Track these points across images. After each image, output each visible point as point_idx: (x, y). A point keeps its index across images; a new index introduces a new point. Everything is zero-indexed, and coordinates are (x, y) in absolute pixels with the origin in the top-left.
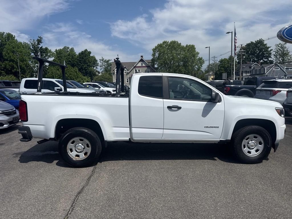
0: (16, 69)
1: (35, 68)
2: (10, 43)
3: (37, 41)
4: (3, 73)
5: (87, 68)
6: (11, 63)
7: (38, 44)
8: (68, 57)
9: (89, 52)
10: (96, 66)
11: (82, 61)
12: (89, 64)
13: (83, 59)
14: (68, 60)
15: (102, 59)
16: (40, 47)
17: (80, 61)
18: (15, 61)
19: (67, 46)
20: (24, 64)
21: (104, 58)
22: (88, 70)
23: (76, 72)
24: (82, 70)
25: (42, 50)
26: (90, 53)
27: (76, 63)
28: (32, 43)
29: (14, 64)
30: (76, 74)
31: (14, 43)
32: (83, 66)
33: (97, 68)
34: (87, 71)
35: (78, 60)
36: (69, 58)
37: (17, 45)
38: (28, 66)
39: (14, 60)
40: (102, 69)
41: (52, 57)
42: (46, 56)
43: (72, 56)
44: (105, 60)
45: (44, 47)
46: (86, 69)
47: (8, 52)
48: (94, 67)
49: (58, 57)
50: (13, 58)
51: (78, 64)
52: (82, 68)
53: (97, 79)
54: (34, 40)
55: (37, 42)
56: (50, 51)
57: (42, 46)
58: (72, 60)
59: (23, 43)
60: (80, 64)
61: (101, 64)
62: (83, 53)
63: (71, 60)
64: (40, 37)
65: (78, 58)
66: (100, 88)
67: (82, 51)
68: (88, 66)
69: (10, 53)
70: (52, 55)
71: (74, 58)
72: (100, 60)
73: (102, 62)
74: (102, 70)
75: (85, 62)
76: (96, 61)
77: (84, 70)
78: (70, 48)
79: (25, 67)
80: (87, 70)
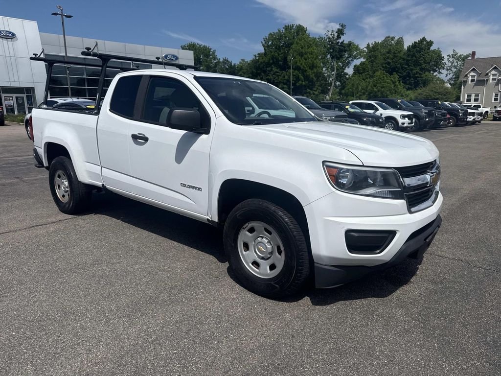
0: (302, 82)
1: (331, 79)
2: (298, 41)
3: (336, 32)
4: (286, 88)
5: (420, 74)
6: (296, 71)
7: (339, 37)
8: (387, 55)
9: (428, 43)
10: (439, 69)
11: (410, 61)
12: (423, 66)
13: (414, 58)
14: (386, 60)
15: (452, 53)
16: (340, 42)
17: (408, 61)
18: (302, 68)
19: (391, 36)
20: (314, 72)
21: (457, 51)
22: (419, 79)
23: (394, 83)
24: (408, 78)
25: (343, 46)
26: (430, 43)
27: (399, 65)
28: (330, 36)
29: (300, 73)
30: (393, 86)
31: (304, 39)
32: (412, 70)
33: (440, 73)
34: (418, 81)
35: (404, 59)
36: (388, 58)
37: (308, 43)
38: (319, 75)
39: (300, 68)
40: (450, 74)
41: (359, 58)
42: (350, 57)
43: (394, 53)
44: (460, 55)
45: (346, 42)
46: (416, 75)
47: (295, 55)
48: (435, 71)
49: (370, 57)
50: (299, 65)
51: (402, 68)
52: (409, 75)
53: (419, 94)
54: (332, 31)
55: (336, 34)
56: (357, 48)
57: (344, 41)
58: (394, 60)
59: (318, 39)
60: (407, 66)
61: (450, 64)
62: (415, 45)
63: (391, 61)
64: (342, 26)
65: (403, 57)
66: (377, 110)
67: (415, 42)
68: (422, 69)
69: (297, 57)
70: (361, 53)
71: (397, 56)
72: (449, 56)
73: (451, 60)
74: (449, 77)
75: (417, 63)
76: (442, 58)
77: (412, 79)
78: (396, 38)
79: (314, 78)
80: (418, 77)
